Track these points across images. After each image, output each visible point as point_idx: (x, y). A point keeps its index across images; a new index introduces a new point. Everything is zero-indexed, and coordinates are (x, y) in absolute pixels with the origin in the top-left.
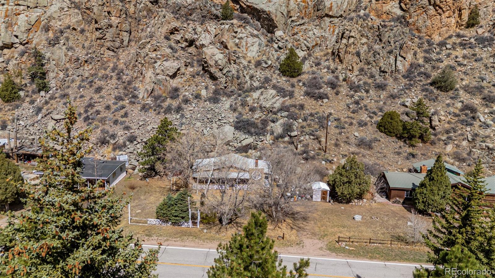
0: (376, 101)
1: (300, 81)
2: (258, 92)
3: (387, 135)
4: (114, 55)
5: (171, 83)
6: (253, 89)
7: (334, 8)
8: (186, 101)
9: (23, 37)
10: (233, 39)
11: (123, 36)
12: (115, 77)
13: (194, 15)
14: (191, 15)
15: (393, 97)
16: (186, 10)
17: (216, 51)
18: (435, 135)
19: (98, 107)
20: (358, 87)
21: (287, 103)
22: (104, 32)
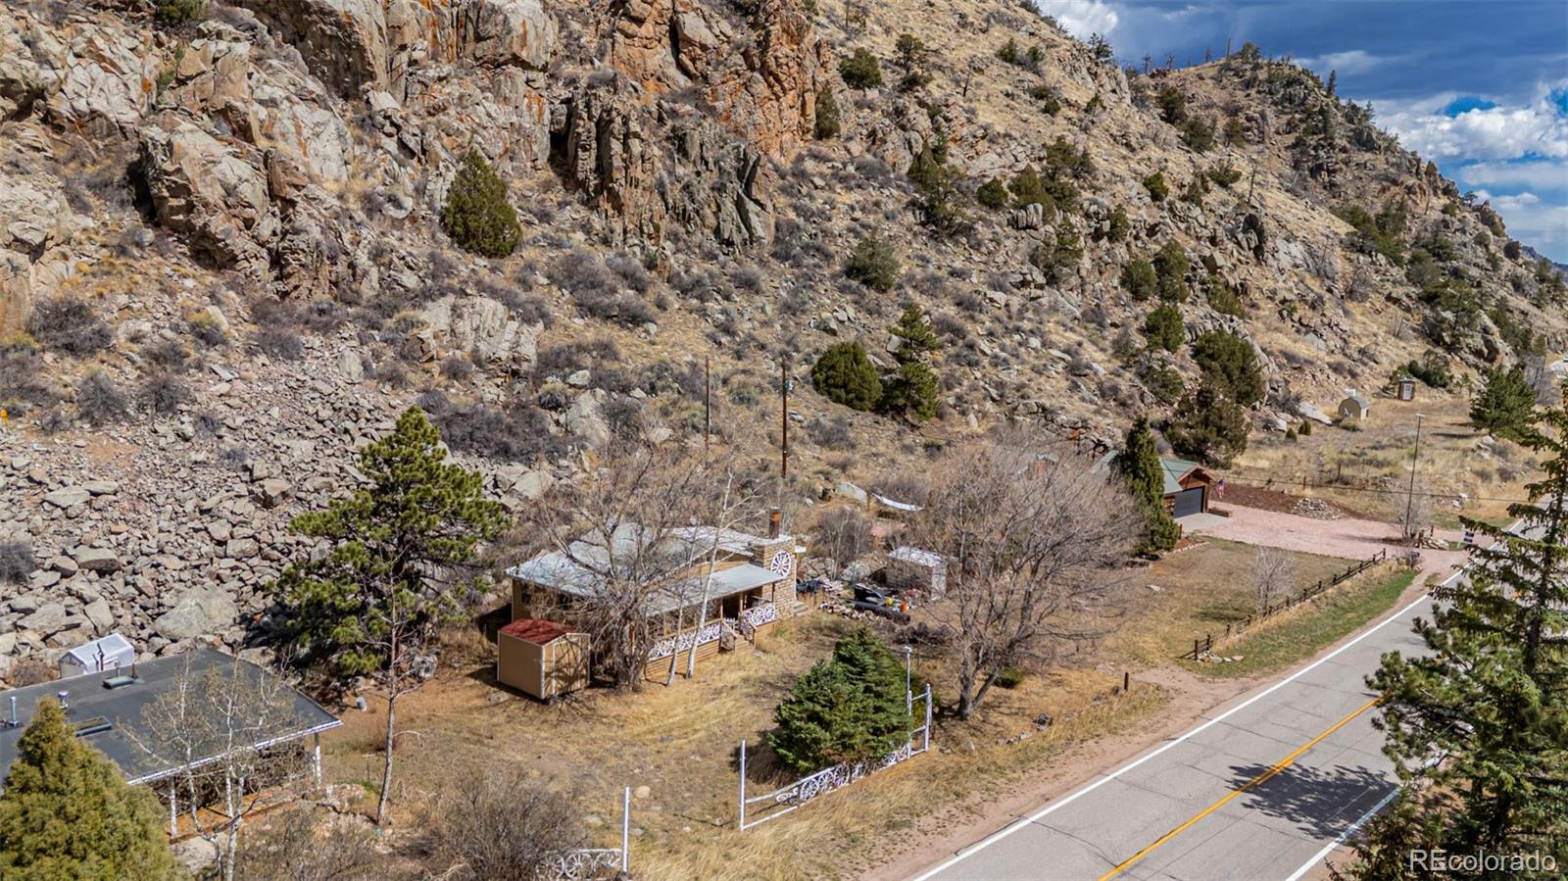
2: (441, 308)
3: (854, 407)
6: (408, 298)
7: (531, 41)
15: (789, 309)
17: (214, 145)
20: (697, 284)
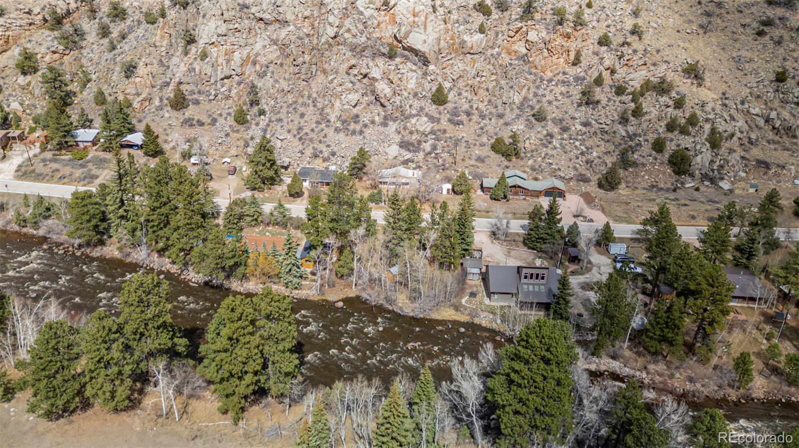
0: (495, 128)
1: (445, 109)
2: (416, 118)
3: (496, 153)
5: (353, 111)
6: (411, 116)
7: (475, 48)
8: (365, 126)
9: (239, 70)
10: (397, 75)
11: (312, 69)
12: (311, 104)
13: (366, 51)
14: (364, 52)
15: (506, 124)
16: (360, 48)
17: (385, 86)
18: (525, 153)
19: (306, 130)
20: (485, 116)
21: (435, 128)
22: (300, 68)
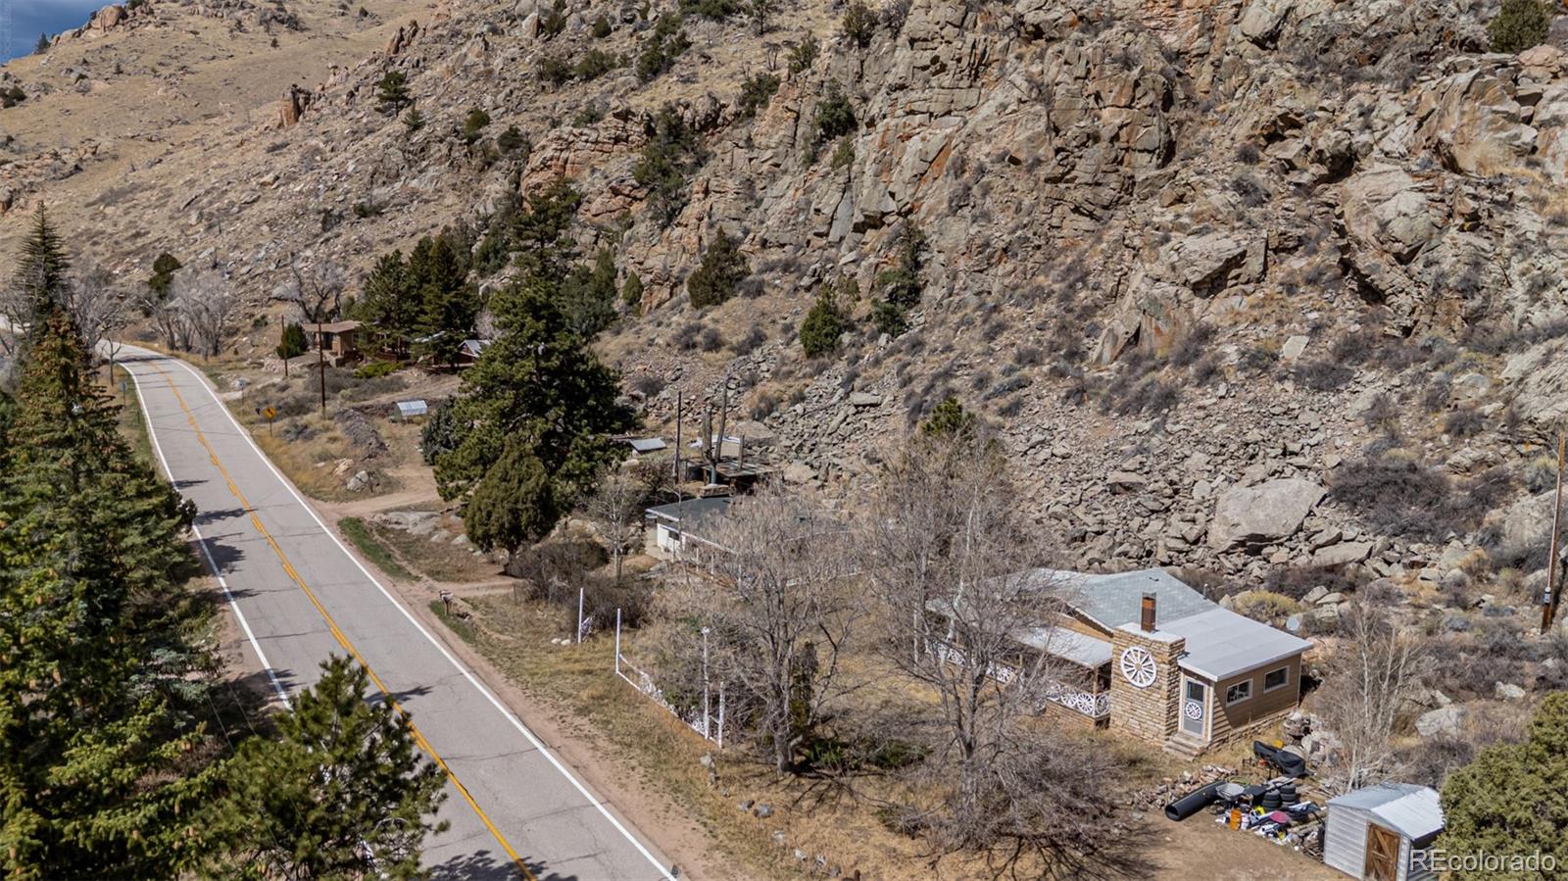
4: (1092, 228)
5: (1195, 310)
9: (906, 196)
10: (1502, 128)
11: (1134, 168)
13: (1387, 57)
14: (1374, 59)
16: (1358, 43)
17: (1398, 183)
19: (960, 380)
22: (1071, 159)
